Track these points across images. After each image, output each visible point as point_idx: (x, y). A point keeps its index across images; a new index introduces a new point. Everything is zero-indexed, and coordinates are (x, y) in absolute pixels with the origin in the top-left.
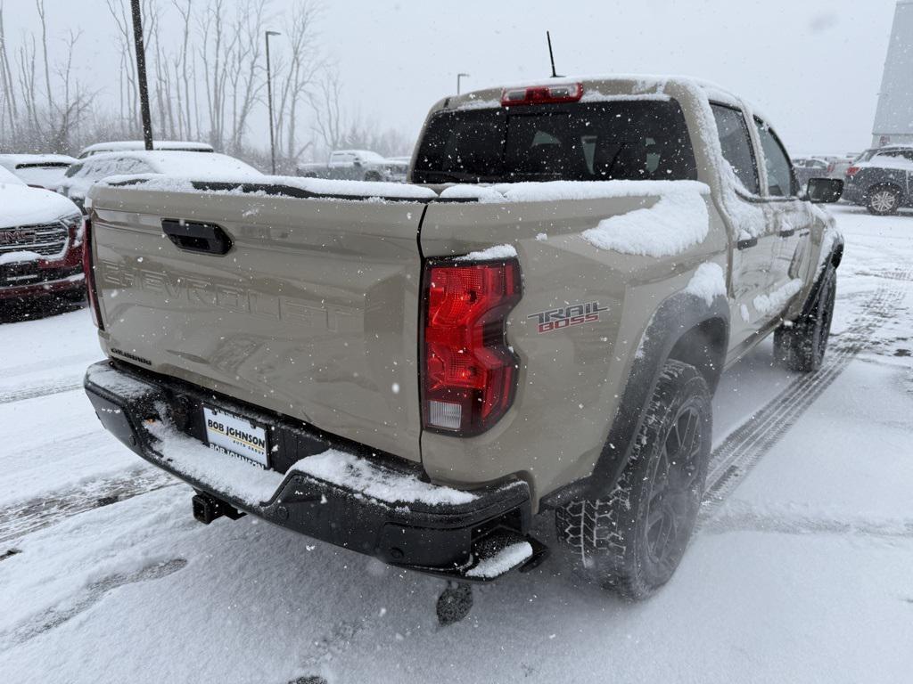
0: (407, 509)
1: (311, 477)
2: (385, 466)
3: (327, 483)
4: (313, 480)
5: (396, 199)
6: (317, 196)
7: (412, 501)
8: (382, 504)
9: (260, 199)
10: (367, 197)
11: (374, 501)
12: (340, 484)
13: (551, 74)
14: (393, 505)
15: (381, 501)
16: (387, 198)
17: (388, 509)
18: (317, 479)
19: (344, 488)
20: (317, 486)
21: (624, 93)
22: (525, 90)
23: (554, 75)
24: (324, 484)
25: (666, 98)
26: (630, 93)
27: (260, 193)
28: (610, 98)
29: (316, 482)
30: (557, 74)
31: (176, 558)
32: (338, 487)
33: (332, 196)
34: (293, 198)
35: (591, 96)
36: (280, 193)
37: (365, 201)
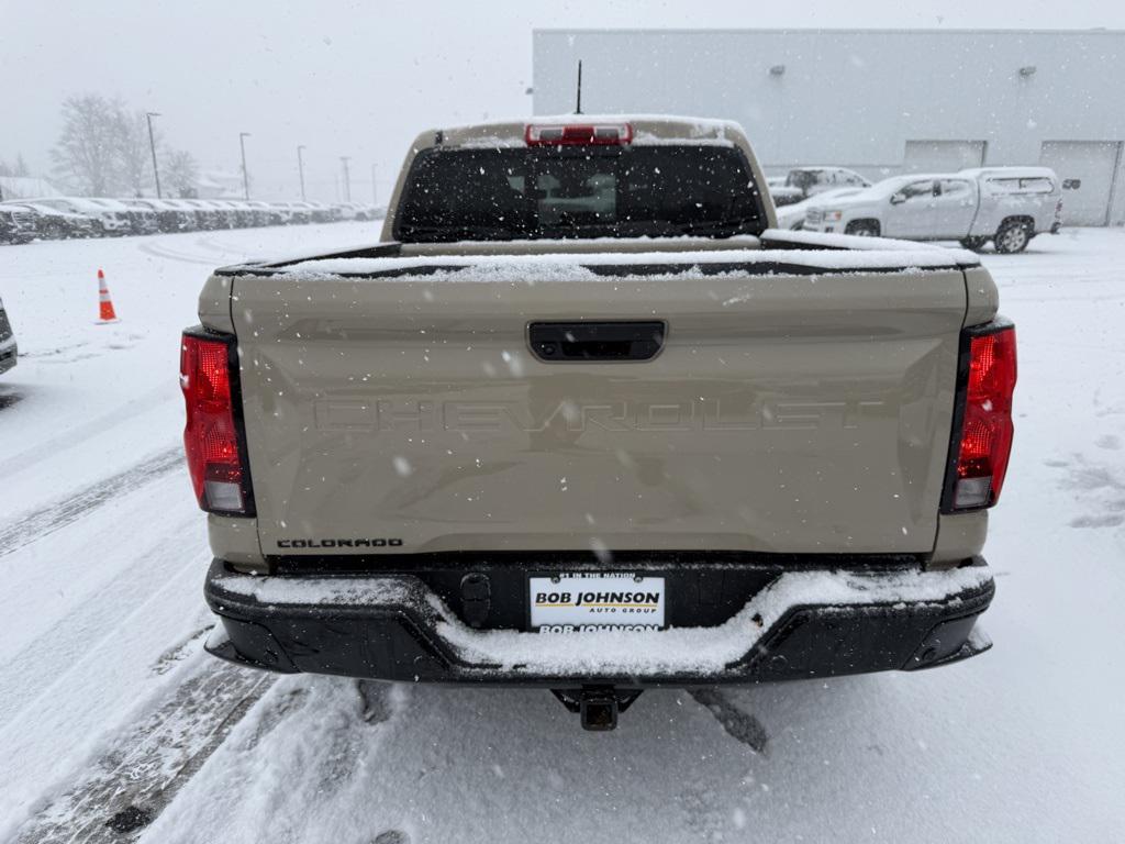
0: (958, 600)
1: (825, 606)
2: (872, 570)
3: (854, 606)
4: (831, 609)
5: (932, 268)
6: (834, 271)
7: (960, 590)
8: (933, 605)
9: (739, 282)
10: (903, 268)
11: (922, 605)
12: (871, 602)
13: (576, 110)
14: (944, 602)
15: (931, 602)
16: (923, 268)
17: (942, 607)
18: (837, 606)
19: (876, 604)
20: (839, 614)
21: (681, 137)
22: (563, 129)
23: (579, 111)
24: (848, 609)
25: (729, 144)
26: (688, 137)
27: (735, 274)
28: (667, 142)
29: (837, 610)
30: (582, 109)
31: (376, 835)
32: (868, 605)
33: (861, 270)
34: (794, 276)
35: (644, 139)
36: (771, 272)
37: (903, 273)
